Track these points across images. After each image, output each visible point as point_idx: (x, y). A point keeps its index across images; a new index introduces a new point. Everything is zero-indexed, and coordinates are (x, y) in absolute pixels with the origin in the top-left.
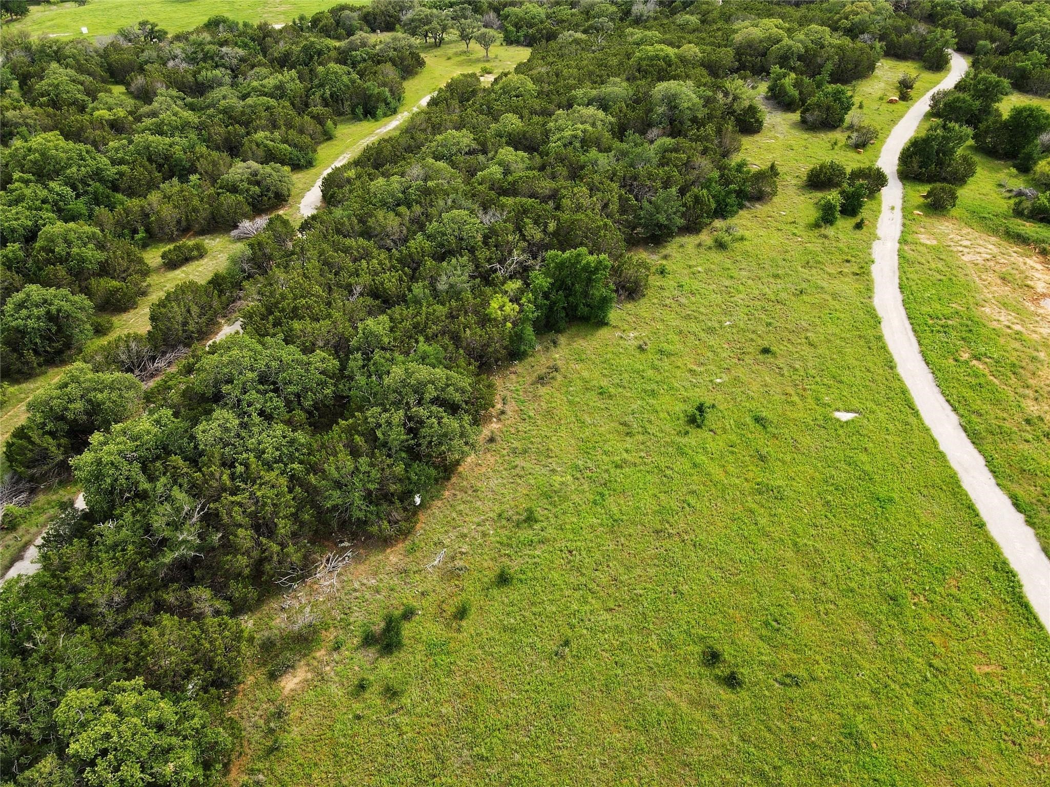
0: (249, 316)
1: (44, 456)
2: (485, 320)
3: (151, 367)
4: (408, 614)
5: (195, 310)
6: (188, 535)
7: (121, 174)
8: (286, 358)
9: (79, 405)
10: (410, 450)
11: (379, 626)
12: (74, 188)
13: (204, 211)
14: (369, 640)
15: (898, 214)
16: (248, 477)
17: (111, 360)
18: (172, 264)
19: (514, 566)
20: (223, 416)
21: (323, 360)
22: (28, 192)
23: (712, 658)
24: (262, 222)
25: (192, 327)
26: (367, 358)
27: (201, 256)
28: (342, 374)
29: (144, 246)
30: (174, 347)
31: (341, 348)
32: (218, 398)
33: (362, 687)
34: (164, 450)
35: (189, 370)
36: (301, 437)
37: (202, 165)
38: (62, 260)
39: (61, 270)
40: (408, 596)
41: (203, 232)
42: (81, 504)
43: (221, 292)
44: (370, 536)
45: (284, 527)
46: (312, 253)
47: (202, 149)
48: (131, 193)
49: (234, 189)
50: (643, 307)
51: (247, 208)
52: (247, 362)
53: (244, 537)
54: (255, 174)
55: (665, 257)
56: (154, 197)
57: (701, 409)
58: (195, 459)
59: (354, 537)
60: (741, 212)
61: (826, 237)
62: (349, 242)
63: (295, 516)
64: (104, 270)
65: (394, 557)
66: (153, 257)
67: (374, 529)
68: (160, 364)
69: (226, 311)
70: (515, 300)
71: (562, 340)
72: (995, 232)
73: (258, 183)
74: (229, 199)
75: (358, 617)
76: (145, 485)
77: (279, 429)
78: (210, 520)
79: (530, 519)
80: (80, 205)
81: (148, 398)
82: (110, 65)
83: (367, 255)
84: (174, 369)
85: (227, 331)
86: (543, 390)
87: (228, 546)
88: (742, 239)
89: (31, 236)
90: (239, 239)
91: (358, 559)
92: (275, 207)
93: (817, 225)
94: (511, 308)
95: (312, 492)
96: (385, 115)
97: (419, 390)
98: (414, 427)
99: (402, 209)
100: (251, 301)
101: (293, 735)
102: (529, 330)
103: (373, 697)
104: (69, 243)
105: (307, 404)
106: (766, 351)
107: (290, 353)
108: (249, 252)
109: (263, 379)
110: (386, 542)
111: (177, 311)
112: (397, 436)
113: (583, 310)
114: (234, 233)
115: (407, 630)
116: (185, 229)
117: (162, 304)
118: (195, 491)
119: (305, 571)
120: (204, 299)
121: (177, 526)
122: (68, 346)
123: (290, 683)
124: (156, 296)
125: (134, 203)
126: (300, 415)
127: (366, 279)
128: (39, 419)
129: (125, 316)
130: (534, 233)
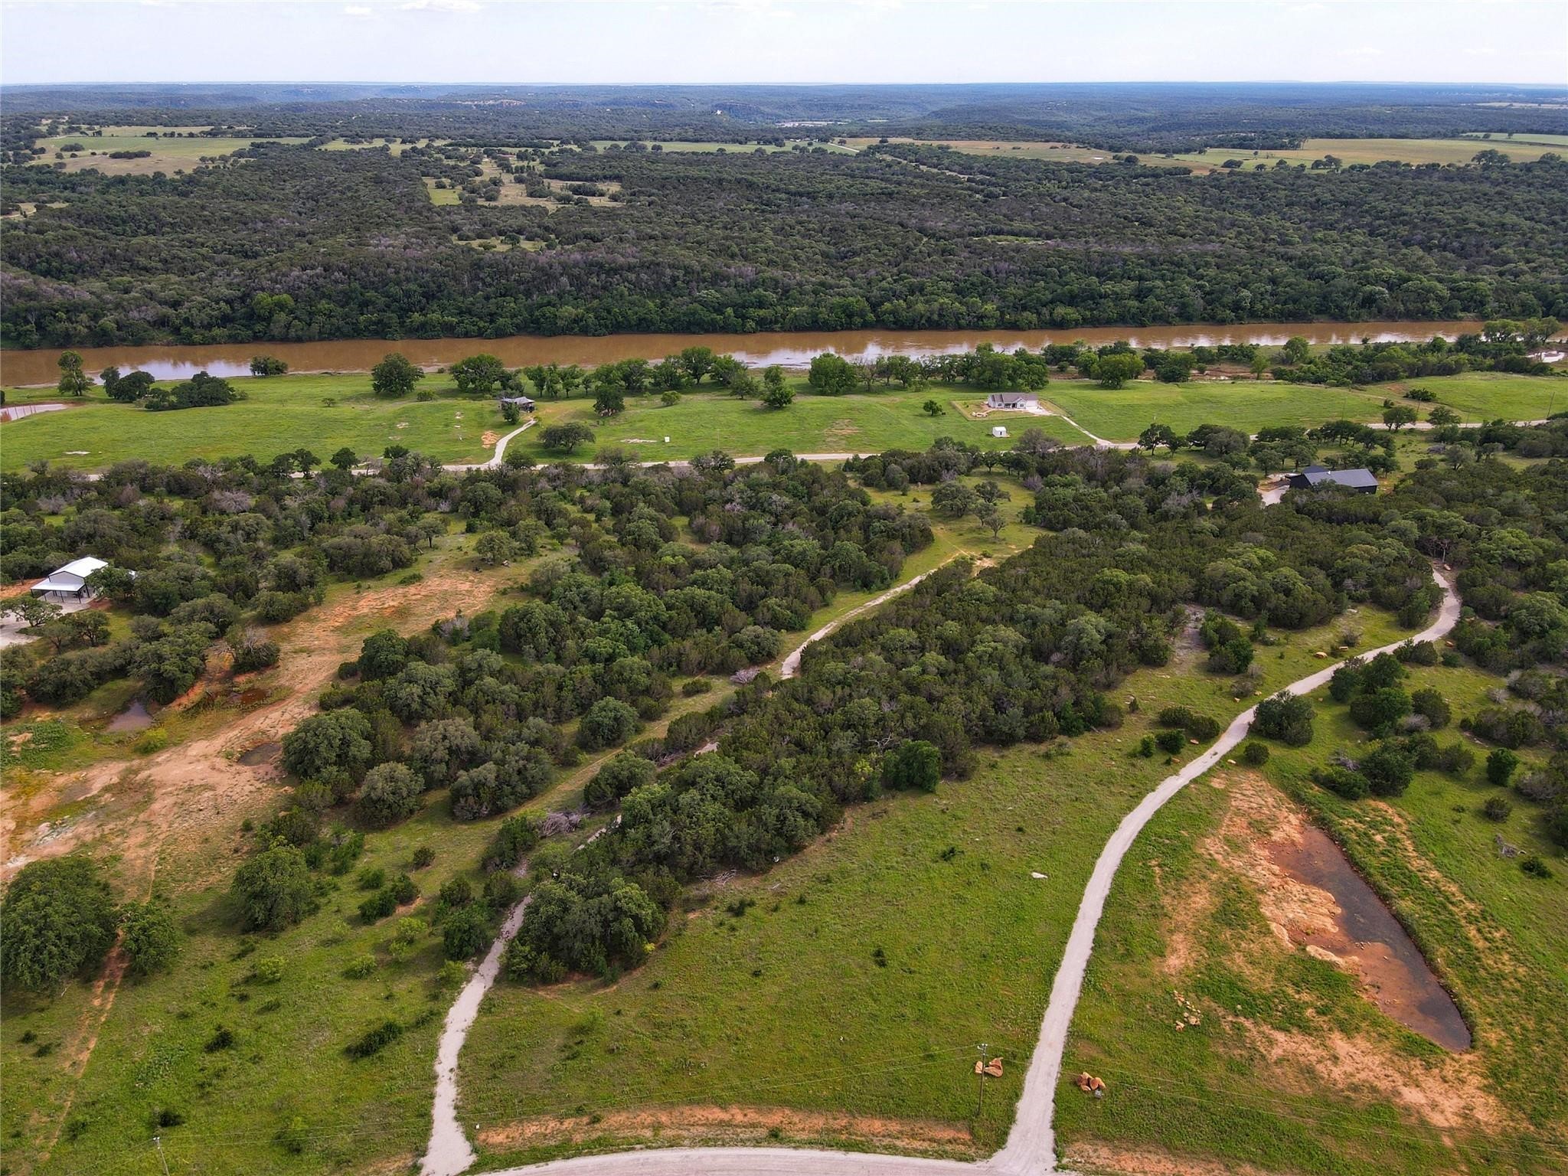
0: (722, 742)
1: (604, 795)
2: (851, 773)
3: (662, 760)
4: (752, 904)
5: (694, 731)
6: (667, 840)
7: (671, 618)
8: (732, 770)
9: (626, 773)
10: (777, 830)
11: (737, 905)
12: (639, 626)
13: (718, 658)
14: (730, 909)
15: (1217, 758)
16: (697, 823)
17: (643, 751)
18: (689, 692)
19: (808, 898)
20: (694, 792)
21: (751, 776)
22: (613, 626)
23: (879, 954)
24: (752, 673)
25: (690, 740)
26: (775, 779)
27: (708, 691)
28: (759, 786)
29: (674, 675)
30: (677, 751)
31: (764, 772)
32: (693, 784)
33: (721, 924)
34: (663, 803)
35: (683, 766)
36: (727, 812)
37: (725, 618)
38: (625, 681)
39: (624, 688)
40: (756, 898)
41: (713, 672)
42: (619, 819)
43: (712, 721)
44: (746, 867)
45: (707, 850)
46: (770, 709)
47: (730, 606)
48: (674, 633)
49: (740, 646)
50: (963, 788)
51: (746, 661)
52: (711, 768)
53: (689, 849)
54: (758, 637)
55: (1002, 757)
56: (688, 644)
57: (952, 851)
58: (675, 811)
59: (739, 869)
60: (1086, 734)
61: (1133, 765)
62: (795, 705)
63: (714, 848)
64: (647, 691)
65: (755, 881)
66: (678, 685)
67: (748, 864)
68: (667, 759)
69: (711, 734)
70: (872, 765)
71: (899, 795)
72: (1284, 788)
73: (758, 644)
74: (736, 653)
75: (728, 900)
76: (651, 816)
77: (717, 805)
78: (676, 838)
79: (828, 881)
80: (641, 641)
81: (659, 777)
82: (681, 500)
83: (803, 717)
84: (674, 764)
85: (711, 747)
86: (872, 822)
87: (681, 852)
88: (1068, 754)
89: (610, 659)
90: (735, 683)
91: (737, 878)
92: (764, 662)
93: (1133, 755)
94: (868, 769)
95: (725, 838)
96: (879, 589)
97: (790, 801)
98: (782, 819)
99: (838, 689)
100: (727, 734)
101: (688, 933)
102: (876, 784)
103: (724, 929)
104: (632, 670)
105: (736, 797)
106: (1020, 829)
107: (734, 768)
108: (735, 697)
109: (718, 779)
110: (754, 873)
111: (684, 728)
112: (772, 821)
113: (917, 779)
114: (733, 678)
115: (748, 910)
116: (702, 668)
117: (676, 723)
118: (672, 823)
119: (711, 876)
120: (701, 725)
121: (661, 836)
122: (619, 737)
123: (691, 916)
124: (674, 715)
125: (674, 645)
126: (731, 802)
127: (795, 733)
128: (606, 775)
129: (653, 724)
130: (910, 722)
